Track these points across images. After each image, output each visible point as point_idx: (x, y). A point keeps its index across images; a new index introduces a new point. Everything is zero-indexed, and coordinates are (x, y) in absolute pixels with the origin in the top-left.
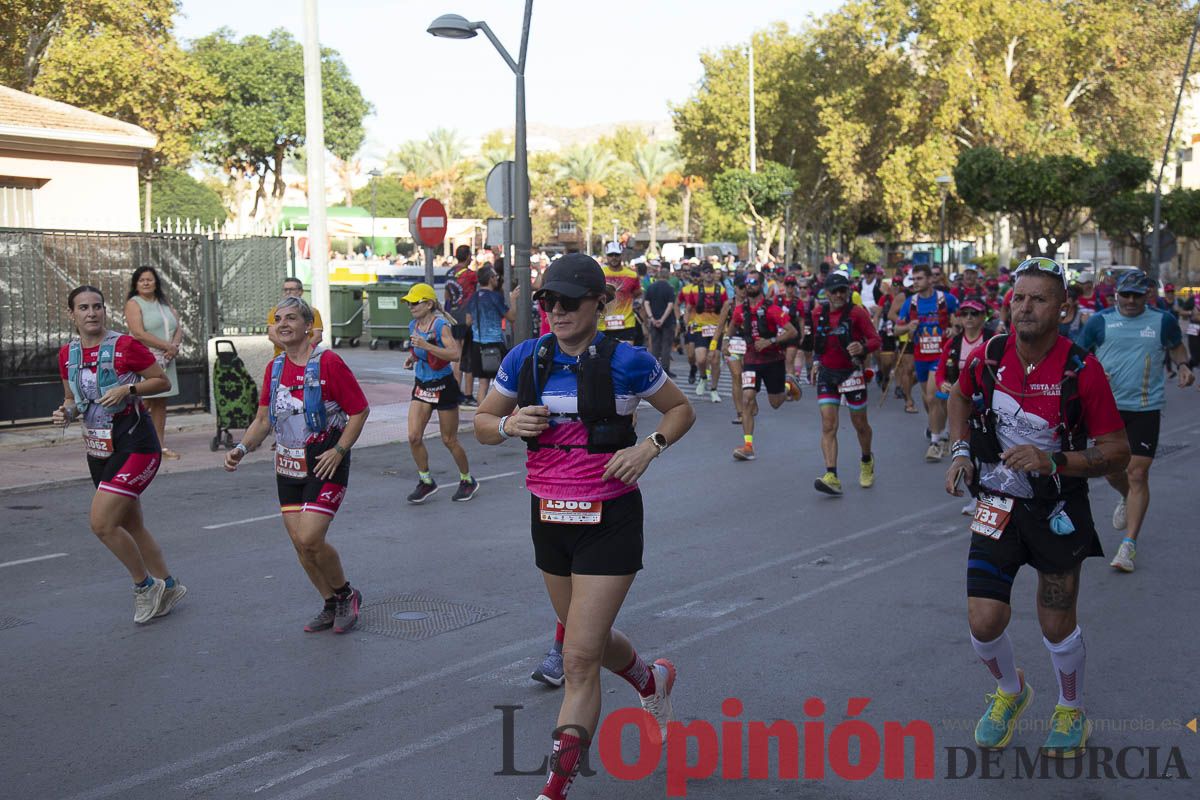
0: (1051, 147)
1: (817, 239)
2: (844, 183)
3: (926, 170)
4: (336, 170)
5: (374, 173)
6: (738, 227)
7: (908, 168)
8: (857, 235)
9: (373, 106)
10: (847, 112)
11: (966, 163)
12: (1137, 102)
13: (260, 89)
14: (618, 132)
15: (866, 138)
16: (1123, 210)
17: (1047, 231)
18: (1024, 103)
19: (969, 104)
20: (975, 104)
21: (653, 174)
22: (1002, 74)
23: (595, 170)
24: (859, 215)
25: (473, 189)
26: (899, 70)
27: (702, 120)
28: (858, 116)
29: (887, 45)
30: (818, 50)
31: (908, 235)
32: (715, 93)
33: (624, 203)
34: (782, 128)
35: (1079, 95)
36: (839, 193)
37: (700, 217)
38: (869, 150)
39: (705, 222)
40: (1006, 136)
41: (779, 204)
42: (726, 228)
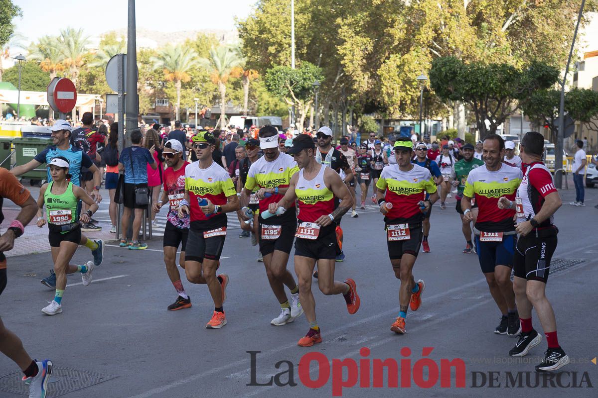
0: (493, 58)
1: (336, 116)
2: (355, 78)
3: (410, 71)
5: (20, 58)
6: (282, 106)
7: (398, 69)
8: (363, 114)
9: (20, 9)
10: (358, 30)
12: (549, 30)
14: (199, 37)
15: (370, 48)
16: (540, 102)
17: (490, 114)
18: (476, 27)
19: (439, 27)
20: (443, 27)
21: (224, 67)
22: (461, 8)
23: (183, 63)
24: (365, 100)
25: (94, 73)
27: (258, 31)
28: (364, 32)
31: (397, 115)
32: (268, 13)
33: (203, 87)
34: (313, 39)
35: (511, 23)
36: (352, 85)
37: (255, 98)
38: (372, 56)
39: (259, 102)
40: (464, 50)
41: (311, 91)
42: (274, 106)
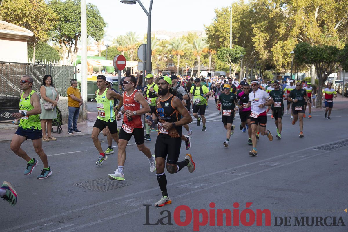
0: (329, 42)
2: (260, 53)
3: (287, 49)
4: (96, 44)
5: (108, 46)
6: (226, 66)
7: (281, 48)
8: (265, 70)
9: (107, 24)
10: (262, 30)
11: (298, 47)
13: (70, 18)
14: (189, 34)
15: (268, 38)
18: (321, 28)
19: (302, 28)
20: (305, 28)
21: (199, 48)
22: (314, 18)
23: (181, 46)
24: (265, 63)
26: (279, 16)
27: (215, 31)
28: (265, 31)
29: (276, 8)
30: (254, 9)
31: (283, 70)
32: (219, 22)
33: (190, 57)
34: (241, 34)
35: (339, 25)
36: (259, 56)
37: (214, 63)
38: (269, 42)
39: (216, 64)
40: (314, 39)
41: (239, 59)
42: (223, 66)
